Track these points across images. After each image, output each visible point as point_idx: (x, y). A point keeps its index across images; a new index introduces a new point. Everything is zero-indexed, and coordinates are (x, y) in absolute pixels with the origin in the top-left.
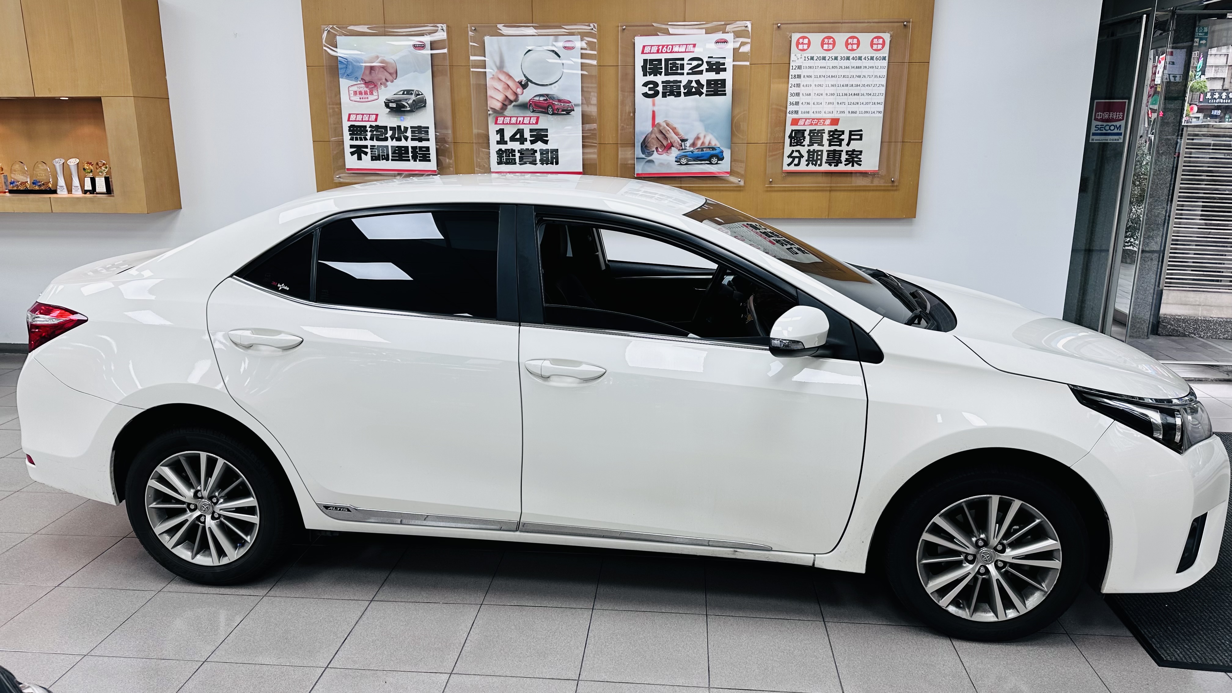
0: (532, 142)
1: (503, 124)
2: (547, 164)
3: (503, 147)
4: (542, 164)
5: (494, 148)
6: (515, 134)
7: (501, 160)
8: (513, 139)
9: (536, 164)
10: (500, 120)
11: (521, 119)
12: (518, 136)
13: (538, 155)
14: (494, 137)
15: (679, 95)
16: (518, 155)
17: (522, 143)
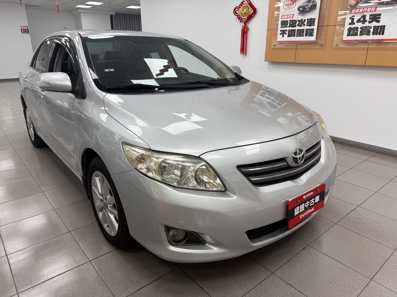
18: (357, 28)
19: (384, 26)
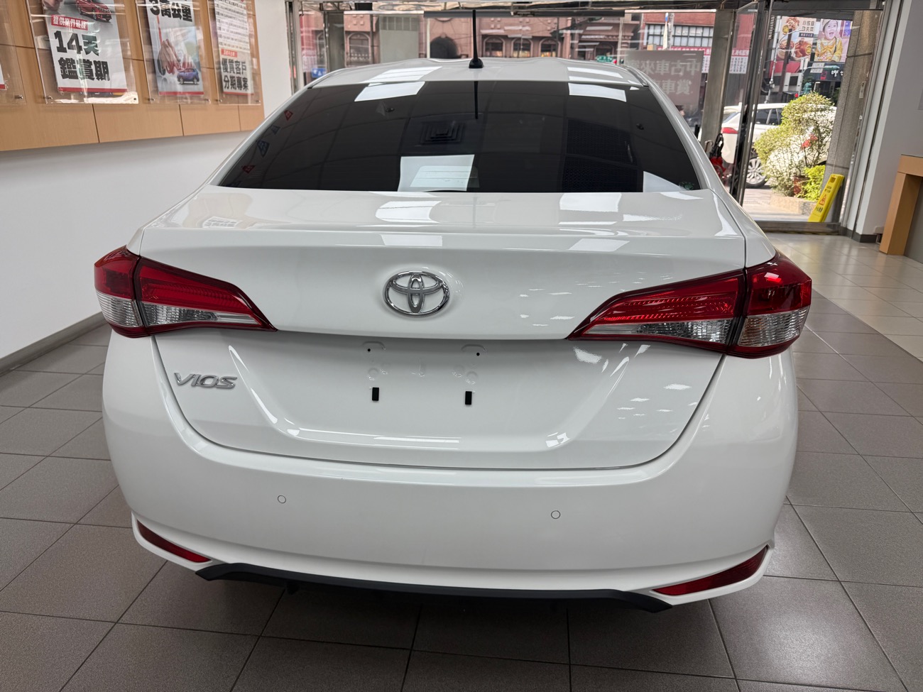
0: (87, 53)
1: (59, 25)
2: (102, 79)
3: (65, 56)
4: (98, 79)
5: (57, 56)
6: (71, 40)
7: (64, 72)
8: (70, 47)
9: (93, 79)
10: (56, 17)
11: (73, 21)
12: (74, 43)
13: (93, 67)
14: (54, 43)
15: (170, 16)
16: (78, 67)
17: (79, 52)
18: (73, 61)
19: (106, 63)
